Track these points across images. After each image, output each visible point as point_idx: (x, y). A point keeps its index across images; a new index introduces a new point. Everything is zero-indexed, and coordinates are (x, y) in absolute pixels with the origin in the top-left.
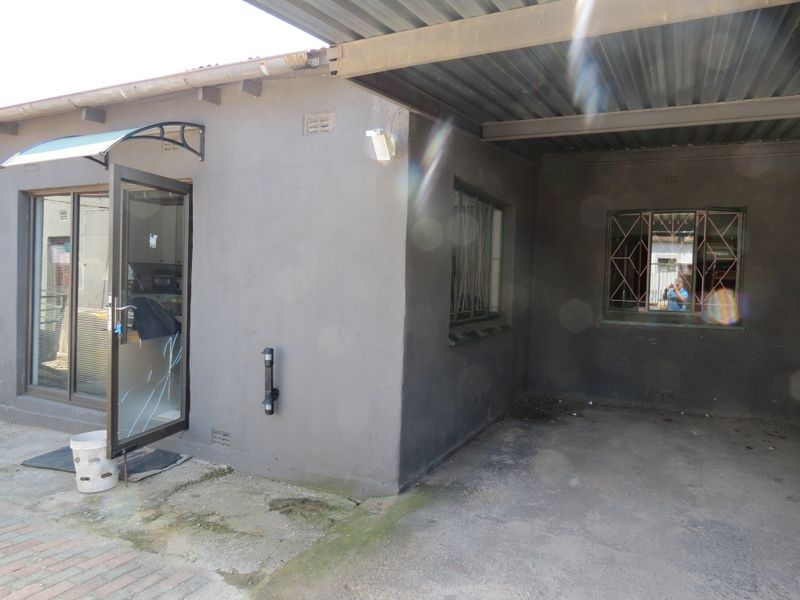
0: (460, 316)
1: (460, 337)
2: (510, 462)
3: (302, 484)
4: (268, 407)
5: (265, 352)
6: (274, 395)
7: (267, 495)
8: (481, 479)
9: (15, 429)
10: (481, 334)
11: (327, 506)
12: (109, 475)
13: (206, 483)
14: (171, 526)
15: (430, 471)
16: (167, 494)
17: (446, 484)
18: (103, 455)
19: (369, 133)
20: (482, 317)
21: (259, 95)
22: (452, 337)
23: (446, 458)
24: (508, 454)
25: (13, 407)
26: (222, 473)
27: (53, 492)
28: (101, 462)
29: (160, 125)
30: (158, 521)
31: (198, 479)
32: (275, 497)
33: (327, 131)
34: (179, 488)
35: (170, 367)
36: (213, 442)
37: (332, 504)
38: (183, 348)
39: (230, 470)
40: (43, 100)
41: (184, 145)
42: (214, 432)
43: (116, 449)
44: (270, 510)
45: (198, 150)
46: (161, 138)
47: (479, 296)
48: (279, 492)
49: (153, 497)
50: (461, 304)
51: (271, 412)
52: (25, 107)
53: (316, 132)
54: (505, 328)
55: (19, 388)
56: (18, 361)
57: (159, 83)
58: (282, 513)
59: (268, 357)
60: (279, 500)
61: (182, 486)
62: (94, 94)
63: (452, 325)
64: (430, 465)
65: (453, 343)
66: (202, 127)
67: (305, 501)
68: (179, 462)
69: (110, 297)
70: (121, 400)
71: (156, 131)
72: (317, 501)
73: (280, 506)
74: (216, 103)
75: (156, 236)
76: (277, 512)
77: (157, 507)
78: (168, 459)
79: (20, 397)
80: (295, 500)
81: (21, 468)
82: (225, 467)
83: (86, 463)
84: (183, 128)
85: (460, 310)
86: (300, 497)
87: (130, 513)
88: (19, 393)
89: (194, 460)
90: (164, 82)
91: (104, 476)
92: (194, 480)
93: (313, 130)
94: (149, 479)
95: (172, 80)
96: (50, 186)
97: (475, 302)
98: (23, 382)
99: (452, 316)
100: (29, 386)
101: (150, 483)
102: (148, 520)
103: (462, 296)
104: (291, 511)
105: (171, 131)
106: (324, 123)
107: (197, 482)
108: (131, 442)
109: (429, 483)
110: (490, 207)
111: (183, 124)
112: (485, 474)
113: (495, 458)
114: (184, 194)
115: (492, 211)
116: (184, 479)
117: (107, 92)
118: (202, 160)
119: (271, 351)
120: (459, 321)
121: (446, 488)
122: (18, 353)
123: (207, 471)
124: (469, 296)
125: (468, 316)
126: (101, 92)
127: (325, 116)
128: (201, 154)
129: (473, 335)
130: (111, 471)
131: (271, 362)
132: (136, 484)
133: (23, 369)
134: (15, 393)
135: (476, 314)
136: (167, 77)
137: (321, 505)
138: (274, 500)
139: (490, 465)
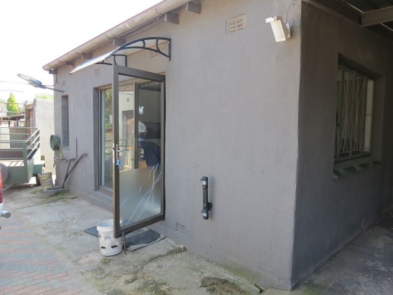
0: (342, 155)
1: (342, 171)
2: (383, 269)
3: (226, 267)
4: (205, 215)
5: (202, 180)
6: (208, 207)
7: (202, 273)
8: (359, 284)
9: (93, 208)
10: (358, 169)
11: (239, 290)
12: (116, 246)
13: (169, 257)
14: (139, 289)
15: (317, 271)
16: (145, 263)
17: (330, 286)
18: (112, 235)
19: (268, 20)
20: (357, 156)
21: (199, 13)
22: (336, 172)
23: (330, 259)
24: (380, 261)
25: (93, 196)
26: (180, 251)
27: (89, 252)
28: (111, 239)
29: (143, 40)
30: (133, 283)
31: (165, 254)
32: (206, 275)
33: (242, 28)
34: (153, 259)
35: (154, 184)
36: (177, 230)
37: (243, 287)
38: (161, 173)
39: (185, 249)
40: (95, 38)
41: (158, 51)
42: (177, 224)
43: (119, 232)
44: (201, 287)
45: (167, 54)
46: (144, 48)
47: (356, 140)
48: (210, 271)
49: (136, 264)
50: (343, 145)
51: (207, 218)
52: (90, 43)
53: (235, 30)
54: (376, 163)
55: (95, 187)
56: (95, 173)
57: (143, 15)
58: (208, 290)
59: (204, 183)
60: (209, 278)
61: (155, 257)
62: (115, 29)
63: (336, 162)
64: (317, 265)
65: (336, 177)
66: (169, 40)
67: (225, 282)
68: (158, 240)
69: (114, 144)
70: (122, 204)
71: (140, 44)
72: (233, 284)
73: (208, 283)
74: (176, 23)
75: (143, 107)
76: (205, 289)
77: (136, 273)
78: (153, 237)
79: (96, 192)
80: (219, 280)
81: (83, 233)
82: (182, 246)
83: (104, 239)
84: (157, 41)
85: (342, 151)
86: (223, 278)
87: (121, 275)
88: (96, 190)
89: (167, 239)
90: (145, 14)
91: (113, 247)
92: (162, 254)
93: (232, 29)
94: (139, 250)
95: (150, 12)
96: (105, 84)
97: (353, 144)
98: (97, 184)
99: (335, 157)
100: (100, 186)
101: (138, 253)
102: (128, 282)
103: (344, 139)
104: (214, 289)
105: (150, 43)
106: (240, 24)
107: (164, 256)
108: (128, 229)
109: (315, 282)
110: (365, 77)
111: (158, 39)
112: (362, 279)
113: (370, 263)
114: (161, 82)
115: (367, 81)
116: (156, 253)
117: (121, 26)
118: (170, 60)
119: (206, 179)
120: (341, 159)
121: (330, 289)
122: (95, 170)
123: (171, 249)
124: (348, 140)
125: (347, 155)
126: (118, 27)
127: (241, 17)
128: (169, 57)
129: (351, 169)
130: (117, 244)
131: (207, 186)
132: (131, 253)
133: (97, 178)
134: (94, 189)
135: (354, 153)
136: (147, 10)
137: (235, 288)
138: (205, 278)
139: (366, 270)
